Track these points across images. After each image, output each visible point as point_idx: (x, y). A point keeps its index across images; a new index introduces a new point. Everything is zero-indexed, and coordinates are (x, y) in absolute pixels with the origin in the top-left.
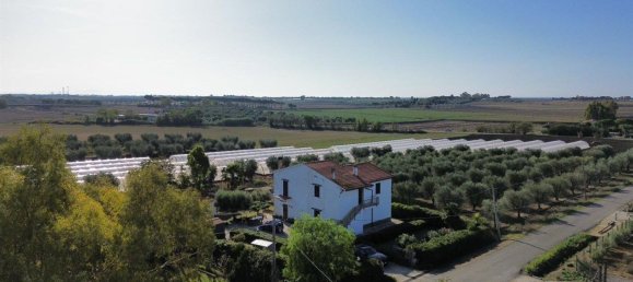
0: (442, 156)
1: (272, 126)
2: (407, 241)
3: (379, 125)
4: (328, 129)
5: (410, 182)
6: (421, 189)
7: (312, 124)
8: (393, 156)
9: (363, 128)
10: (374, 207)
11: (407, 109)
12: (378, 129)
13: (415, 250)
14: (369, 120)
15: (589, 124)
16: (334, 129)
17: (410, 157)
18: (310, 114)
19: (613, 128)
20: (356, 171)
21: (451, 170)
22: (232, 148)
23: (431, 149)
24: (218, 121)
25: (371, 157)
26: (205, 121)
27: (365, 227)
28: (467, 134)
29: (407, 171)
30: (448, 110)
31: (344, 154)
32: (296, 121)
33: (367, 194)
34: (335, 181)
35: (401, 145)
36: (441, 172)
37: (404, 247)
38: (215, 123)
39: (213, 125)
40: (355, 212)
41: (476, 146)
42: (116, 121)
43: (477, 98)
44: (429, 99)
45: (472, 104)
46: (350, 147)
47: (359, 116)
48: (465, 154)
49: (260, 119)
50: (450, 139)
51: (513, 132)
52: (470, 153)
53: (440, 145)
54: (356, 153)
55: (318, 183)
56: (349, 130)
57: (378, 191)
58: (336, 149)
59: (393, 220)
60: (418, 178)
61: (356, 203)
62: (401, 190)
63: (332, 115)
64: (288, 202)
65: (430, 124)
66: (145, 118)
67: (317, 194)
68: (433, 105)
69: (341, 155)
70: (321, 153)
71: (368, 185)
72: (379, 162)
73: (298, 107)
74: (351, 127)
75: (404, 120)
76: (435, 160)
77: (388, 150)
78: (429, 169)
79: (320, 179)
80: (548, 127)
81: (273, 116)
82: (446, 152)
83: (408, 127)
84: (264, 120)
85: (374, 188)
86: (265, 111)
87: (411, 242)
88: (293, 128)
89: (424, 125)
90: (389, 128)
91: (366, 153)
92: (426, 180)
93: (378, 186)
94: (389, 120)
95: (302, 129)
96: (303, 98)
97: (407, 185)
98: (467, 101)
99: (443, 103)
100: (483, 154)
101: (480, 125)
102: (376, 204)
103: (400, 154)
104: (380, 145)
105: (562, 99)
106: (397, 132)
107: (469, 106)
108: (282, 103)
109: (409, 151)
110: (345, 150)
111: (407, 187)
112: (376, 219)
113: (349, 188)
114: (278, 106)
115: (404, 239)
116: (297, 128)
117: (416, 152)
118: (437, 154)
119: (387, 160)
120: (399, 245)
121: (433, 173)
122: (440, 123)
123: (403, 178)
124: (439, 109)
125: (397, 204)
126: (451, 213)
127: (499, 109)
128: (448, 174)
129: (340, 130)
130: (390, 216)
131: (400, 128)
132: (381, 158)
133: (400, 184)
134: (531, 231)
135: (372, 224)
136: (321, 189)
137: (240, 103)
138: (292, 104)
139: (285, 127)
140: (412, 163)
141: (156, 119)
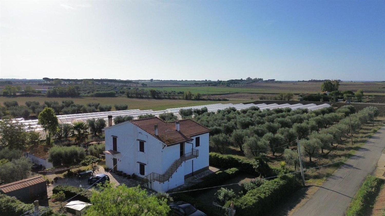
0: (242, 114)
1: (128, 97)
2: (226, 195)
3: (199, 95)
4: (166, 98)
5: (224, 135)
6: (231, 139)
7: (155, 95)
8: (209, 115)
9: (188, 98)
10: (194, 159)
11: (216, 87)
12: (199, 98)
13: (235, 207)
14: (193, 93)
15: (325, 94)
16: (170, 99)
17: (221, 115)
18: (155, 89)
19: (340, 96)
20: (178, 127)
21: (252, 124)
22: (94, 111)
23: (234, 110)
24: (91, 94)
25: (193, 116)
26: (82, 94)
27: (186, 177)
28: (254, 101)
29: (220, 125)
30: (240, 87)
31: (174, 114)
32: (145, 94)
33: (188, 147)
34: (158, 137)
35: (213, 108)
36: (245, 126)
37: (223, 203)
38: (89, 95)
39: (87, 96)
40: (176, 165)
41: (263, 107)
42: (17, 94)
43: (256, 81)
44: (228, 81)
45: (254, 84)
46: (178, 109)
47: (186, 90)
48: (257, 112)
49: (121, 92)
50: (245, 104)
51: (282, 99)
52: (261, 112)
53: (240, 107)
54: (183, 113)
55: (143, 139)
56: (180, 99)
57: (198, 144)
58: (169, 111)
59: (211, 168)
60: (229, 130)
61: (178, 156)
62: (217, 142)
63: (169, 90)
64: (117, 156)
65: (230, 95)
66: (40, 92)
67: (142, 149)
68: (231, 85)
69: (172, 114)
70: (157, 114)
71: (188, 140)
72: (199, 119)
73: (148, 85)
74: (181, 97)
75: (214, 93)
76: (238, 116)
77: (205, 110)
78: (236, 124)
79: (144, 136)
80: (301, 96)
81: (130, 90)
82: (244, 112)
83: (217, 97)
84: (123, 93)
85: (194, 142)
86: (125, 88)
87: (230, 198)
88: (142, 98)
89: (227, 95)
90: (205, 97)
91: (190, 113)
92: (235, 132)
93: (198, 140)
94: (205, 93)
95: (148, 98)
96: (152, 80)
97: (221, 137)
98: (250, 82)
99: (236, 83)
100: (269, 113)
101: (261, 95)
102: (196, 156)
103: (213, 113)
104: (200, 108)
105: (303, 81)
106: (210, 100)
107: (252, 85)
108: (138, 83)
109: (219, 111)
110: (176, 111)
111: (221, 138)
112: (196, 169)
113: (170, 143)
114: (135, 85)
115: (223, 194)
116: (146, 98)
117: (224, 111)
118: (239, 113)
119: (204, 117)
120: (218, 200)
121: (238, 126)
122: (236, 95)
123: (217, 132)
124: (234, 87)
125: (213, 154)
126: (261, 163)
127: (269, 87)
128: (251, 127)
129: (174, 99)
130: (207, 164)
131: (212, 97)
132: (200, 116)
133: (216, 136)
134: (328, 175)
135: (193, 174)
136: (145, 144)
137: (109, 83)
138: (144, 84)
139: (137, 97)
140: (223, 119)
141: (46, 93)
